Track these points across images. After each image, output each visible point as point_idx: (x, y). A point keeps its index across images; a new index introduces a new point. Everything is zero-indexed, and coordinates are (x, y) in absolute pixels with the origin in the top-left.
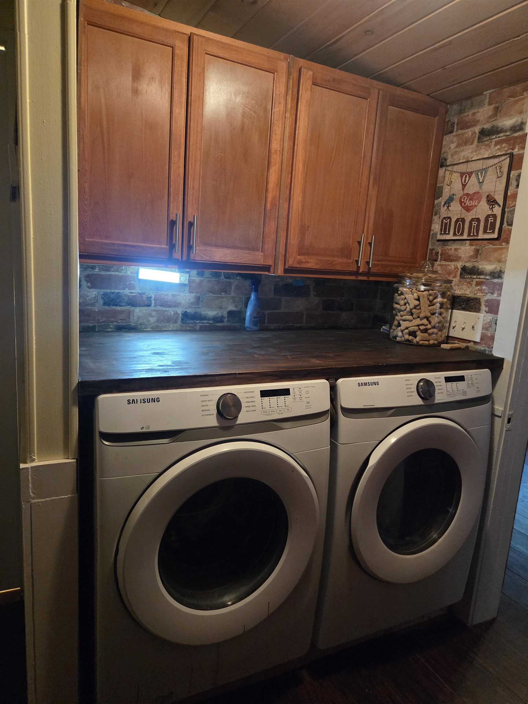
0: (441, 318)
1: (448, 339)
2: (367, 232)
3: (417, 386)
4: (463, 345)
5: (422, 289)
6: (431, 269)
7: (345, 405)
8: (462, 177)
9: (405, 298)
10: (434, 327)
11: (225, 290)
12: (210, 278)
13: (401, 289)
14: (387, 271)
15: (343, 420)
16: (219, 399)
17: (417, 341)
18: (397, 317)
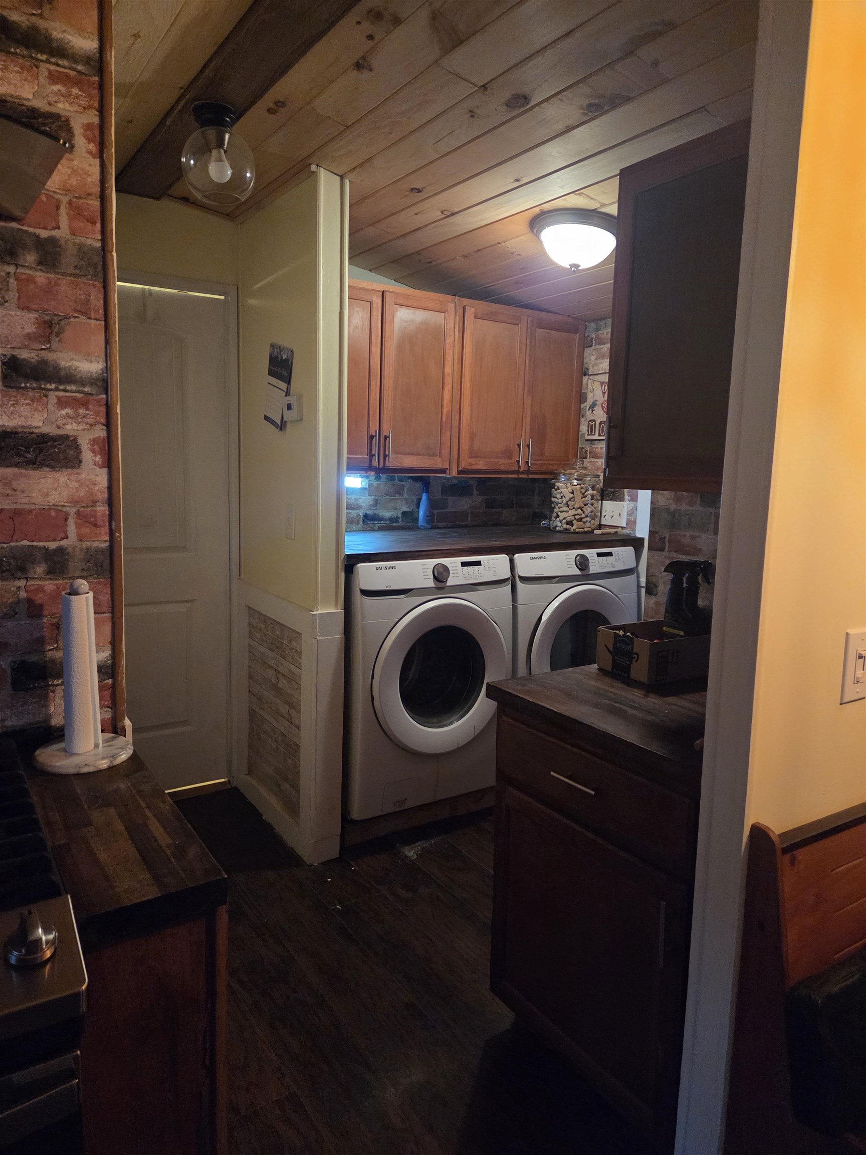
0: (592, 508)
1: (600, 526)
2: (525, 436)
3: (575, 560)
4: (613, 531)
5: (575, 484)
6: (582, 466)
7: (521, 575)
8: (602, 386)
9: (562, 492)
10: (587, 516)
11: (399, 492)
12: (386, 482)
13: (557, 484)
14: (544, 469)
15: (520, 585)
16: (434, 568)
17: (574, 529)
18: (555, 510)
